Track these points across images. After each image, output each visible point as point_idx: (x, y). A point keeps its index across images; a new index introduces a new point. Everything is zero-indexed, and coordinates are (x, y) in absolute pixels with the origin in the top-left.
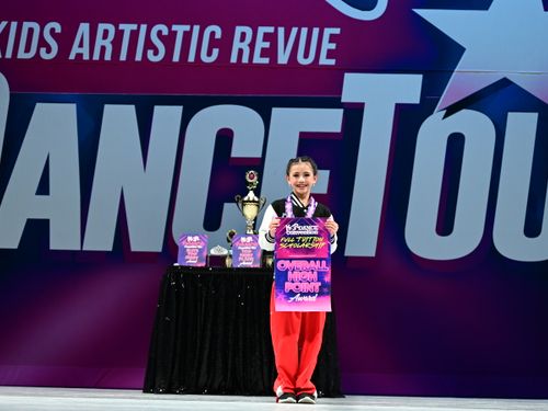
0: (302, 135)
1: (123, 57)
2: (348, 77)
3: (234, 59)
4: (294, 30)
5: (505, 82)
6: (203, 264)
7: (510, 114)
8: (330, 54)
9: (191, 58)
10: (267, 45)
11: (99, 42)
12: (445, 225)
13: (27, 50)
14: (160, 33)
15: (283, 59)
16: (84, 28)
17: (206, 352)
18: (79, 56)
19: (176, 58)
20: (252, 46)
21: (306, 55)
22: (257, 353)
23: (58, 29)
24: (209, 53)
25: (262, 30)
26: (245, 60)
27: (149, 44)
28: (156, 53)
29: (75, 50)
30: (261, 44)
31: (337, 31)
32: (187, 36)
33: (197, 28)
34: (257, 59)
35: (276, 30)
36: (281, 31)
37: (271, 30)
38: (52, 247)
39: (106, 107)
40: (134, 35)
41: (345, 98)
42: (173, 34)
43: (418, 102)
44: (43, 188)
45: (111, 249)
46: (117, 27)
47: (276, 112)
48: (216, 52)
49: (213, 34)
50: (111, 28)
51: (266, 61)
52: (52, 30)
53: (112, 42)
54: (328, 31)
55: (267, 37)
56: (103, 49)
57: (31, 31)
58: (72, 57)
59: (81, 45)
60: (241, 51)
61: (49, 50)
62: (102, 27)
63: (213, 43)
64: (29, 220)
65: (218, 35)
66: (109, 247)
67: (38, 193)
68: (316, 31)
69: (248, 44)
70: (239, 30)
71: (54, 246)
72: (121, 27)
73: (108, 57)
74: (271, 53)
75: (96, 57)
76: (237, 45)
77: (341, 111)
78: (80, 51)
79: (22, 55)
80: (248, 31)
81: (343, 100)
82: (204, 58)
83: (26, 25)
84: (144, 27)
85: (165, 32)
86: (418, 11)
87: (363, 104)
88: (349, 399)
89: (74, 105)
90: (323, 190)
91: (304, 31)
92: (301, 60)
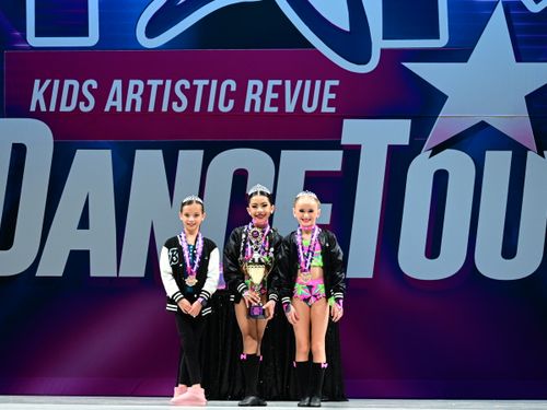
0: (307, 173)
1: (151, 108)
2: (346, 122)
3: (247, 109)
4: (300, 83)
5: (483, 125)
6: (223, 287)
7: (487, 153)
8: (331, 103)
9: (210, 108)
10: (276, 96)
11: (131, 96)
12: (433, 250)
13: (68, 104)
14: (182, 87)
15: (290, 107)
16: (117, 84)
17: (227, 364)
18: (113, 108)
19: (197, 108)
20: (263, 97)
21: (310, 105)
22: (271, 364)
23: (95, 84)
24: (226, 104)
25: (271, 83)
26: (257, 109)
27: (173, 97)
28: (180, 104)
29: (110, 103)
30: (270, 95)
31: (336, 83)
32: (207, 89)
33: (214, 82)
34: (268, 109)
35: (284, 83)
36: (288, 83)
37: (279, 82)
38: (93, 274)
39: (138, 152)
40: (161, 89)
41: (344, 141)
42: (194, 88)
43: (407, 143)
44: (84, 223)
45: (142, 275)
46: (145, 83)
47: (284, 153)
48: (231, 102)
49: (229, 87)
50: (140, 84)
51: (275, 109)
52: (90, 87)
53: (141, 96)
54: (329, 83)
55: (276, 89)
56: (134, 101)
57: (71, 87)
58: (107, 109)
59: (115, 99)
60: (253, 102)
61: (87, 104)
62: (132, 83)
63: (229, 95)
64: (72, 252)
65: (233, 88)
66: (141, 274)
67: (79, 228)
68: (318, 83)
69: (259, 95)
70: (251, 83)
71: (94, 273)
72: (150, 82)
73: (138, 109)
74: (279, 102)
75: (128, 109)
76: (250, 96)
77: (341, 153)
78: (114, 104)
79: (64, 108)
80: (260, 84)
81: (343, 142)
82: (222, 108)
83: (67, 83)
84: (169, 82)
85: (188, 86)
86: (406, 64)
87: (360, 146)
88: (352, 402)
89: (109, 152)
90: (327, 221)
91: (308, 83)
92: (306, 109)
